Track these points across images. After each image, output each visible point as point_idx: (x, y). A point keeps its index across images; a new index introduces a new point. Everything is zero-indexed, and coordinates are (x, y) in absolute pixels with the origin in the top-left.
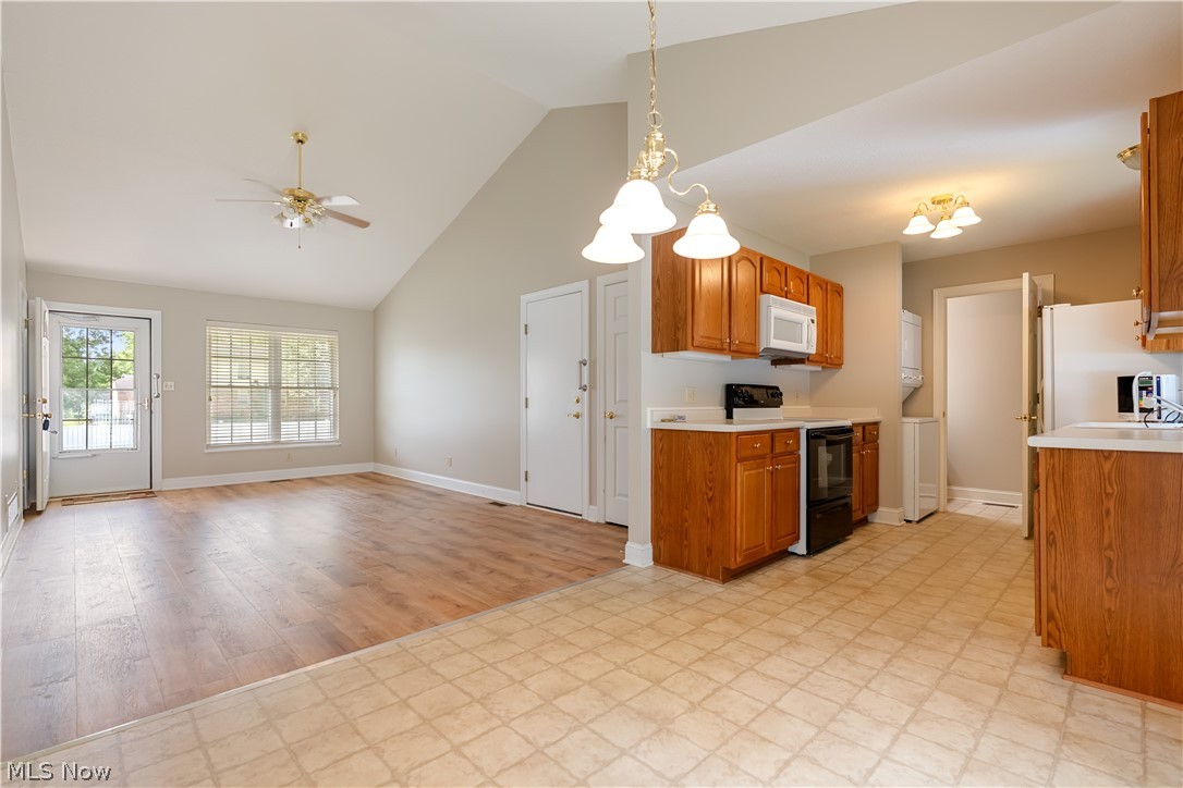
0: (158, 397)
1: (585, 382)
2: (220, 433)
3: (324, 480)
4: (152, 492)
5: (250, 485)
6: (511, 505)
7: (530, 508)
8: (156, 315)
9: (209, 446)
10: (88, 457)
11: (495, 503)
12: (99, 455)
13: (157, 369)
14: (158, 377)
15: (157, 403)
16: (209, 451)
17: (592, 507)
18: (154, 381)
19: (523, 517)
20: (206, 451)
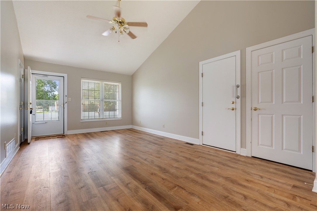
0: (66, 103)
1: (239, 94)
2: (85, 115)
3: (118, 131)
4: (64, 135)
5: (95, 133)
6: (195, 145)
7: (204, 146)
8: (65, 75)
9: (81, 120)
10: (44, 123)
11: (187, 143)
12: (47, 122)
13: (66, 94)
14: (66, 96)
15: (66, 105)
16: (82, 121)
17: (242, 149)
18: (65, 98)
19: (209, 152)
20: (81, 121)
